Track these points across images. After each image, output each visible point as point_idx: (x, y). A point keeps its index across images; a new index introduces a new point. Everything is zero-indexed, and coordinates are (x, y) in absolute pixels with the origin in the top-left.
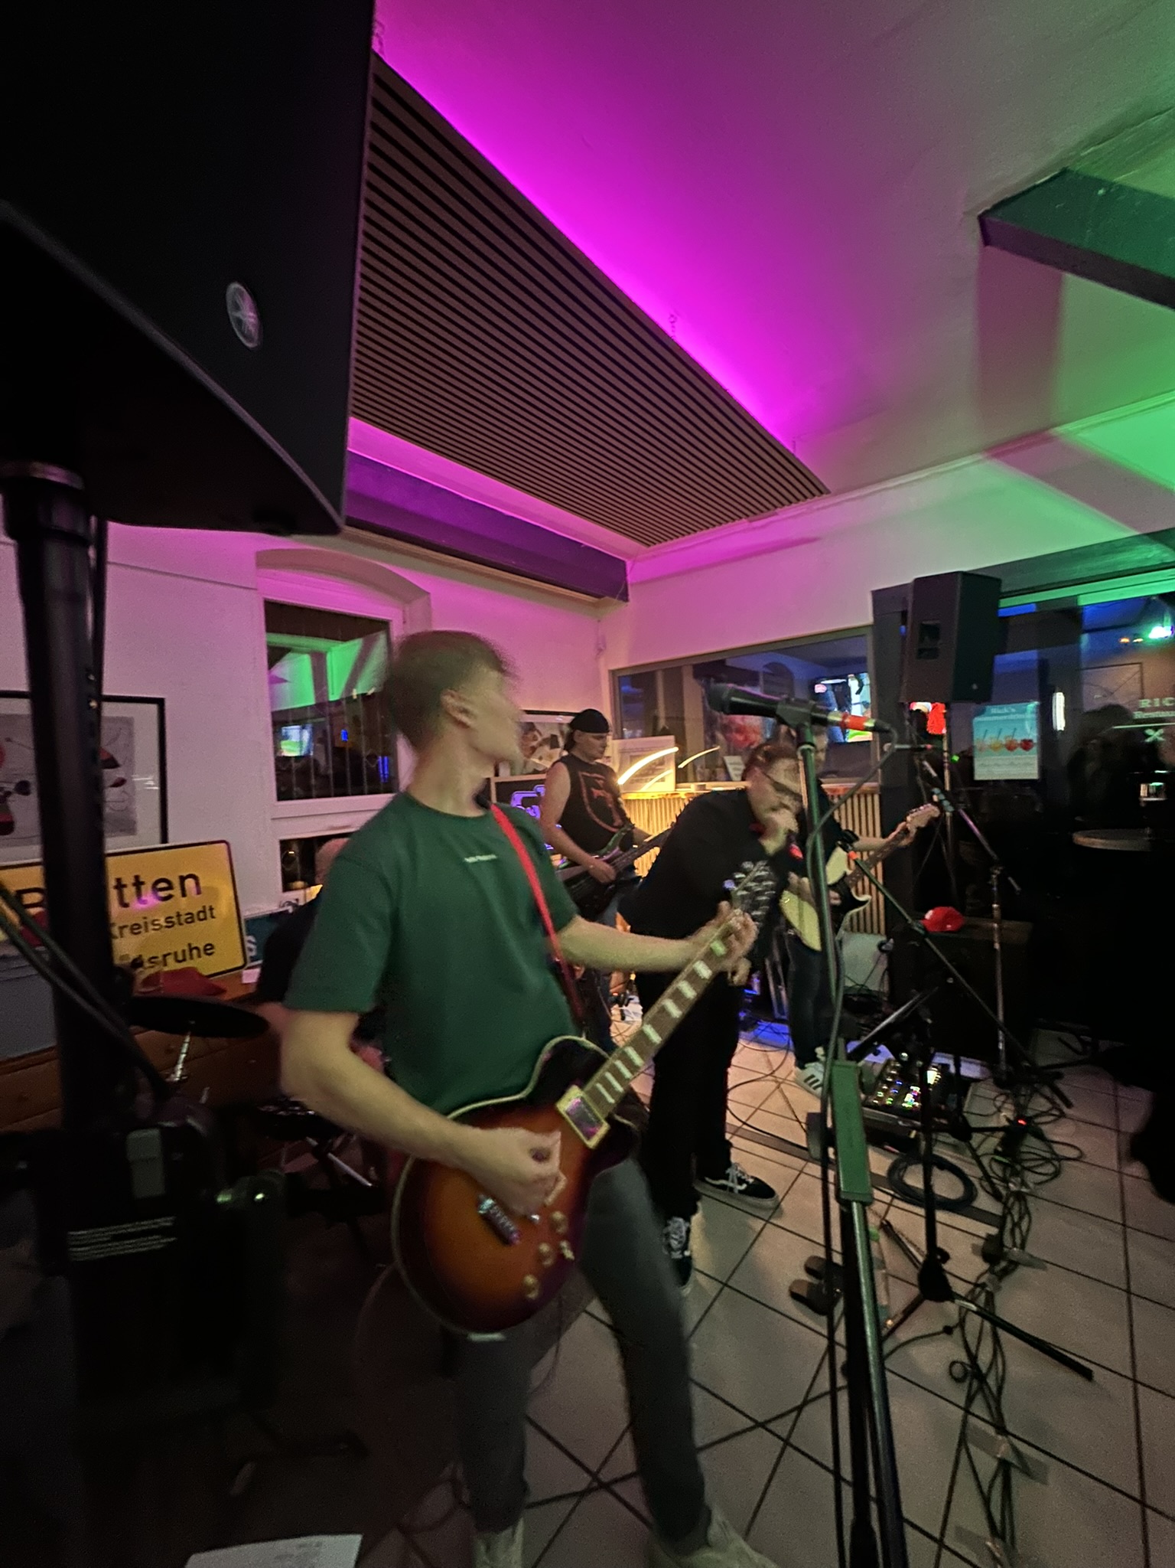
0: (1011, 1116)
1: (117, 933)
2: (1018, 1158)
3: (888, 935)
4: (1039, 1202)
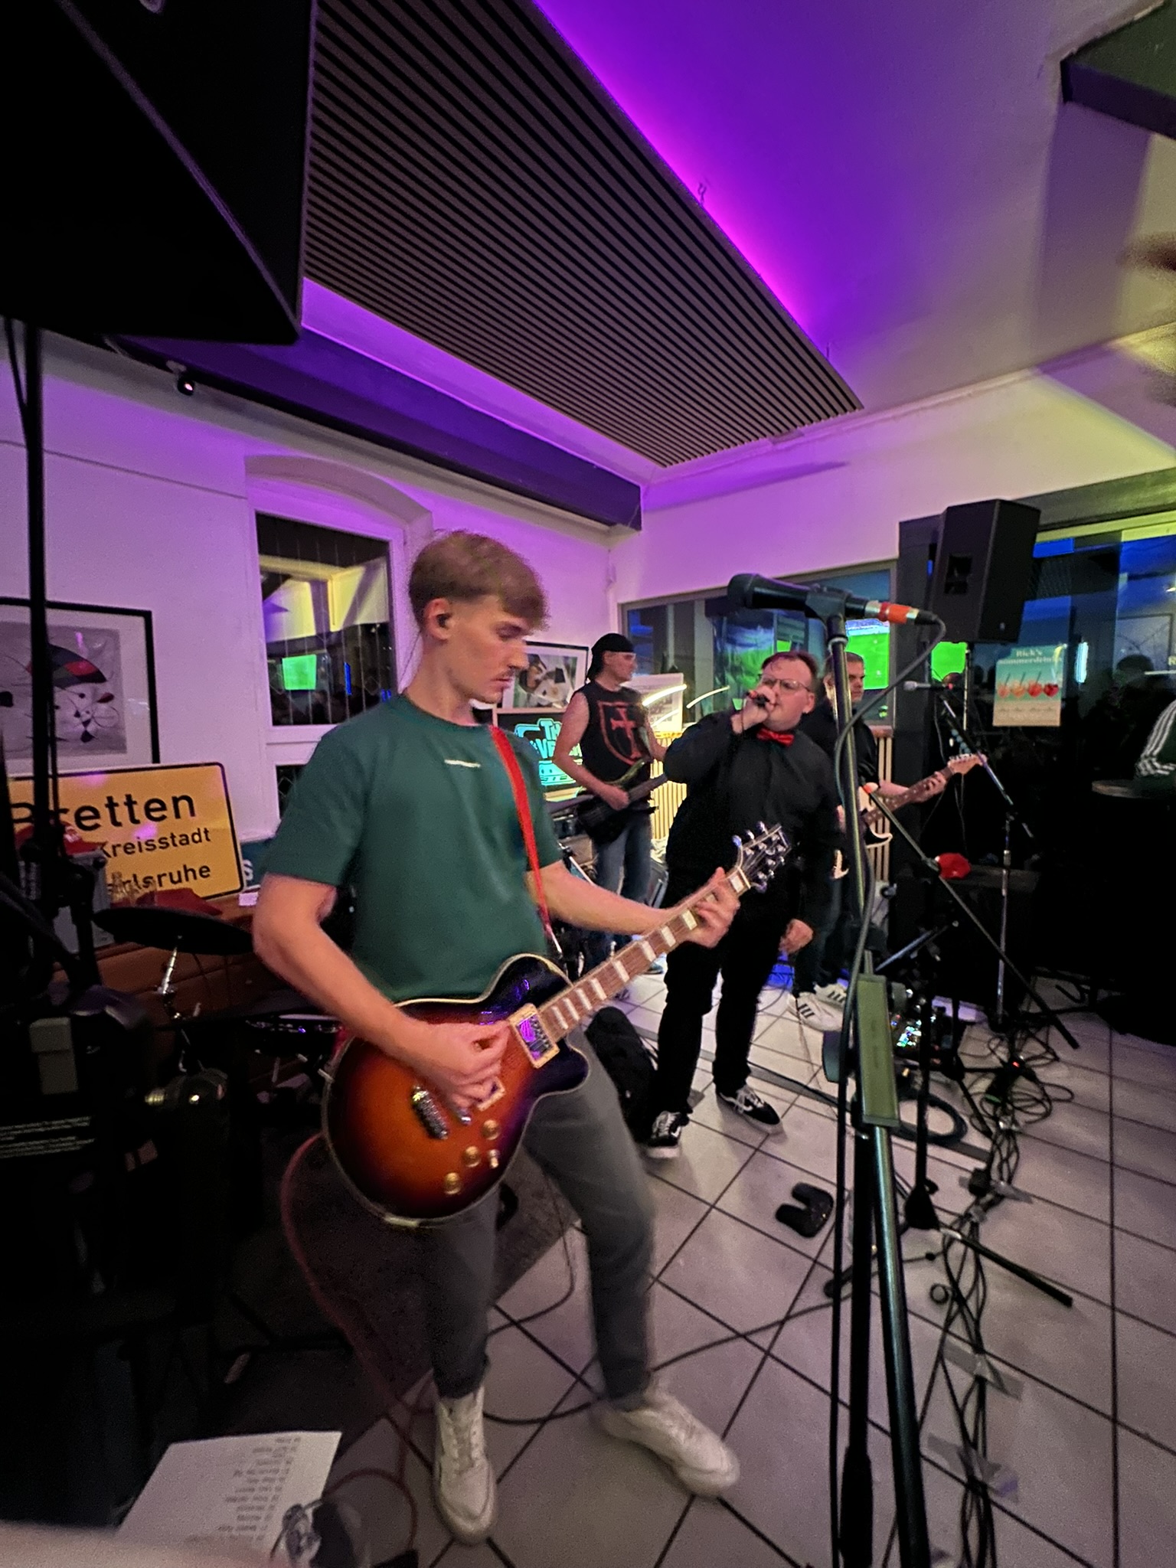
0: (1005, 1058)
1: (111, 853)
2: (1009, 1098)
3: (892, 881)
4: (1027, 1140)
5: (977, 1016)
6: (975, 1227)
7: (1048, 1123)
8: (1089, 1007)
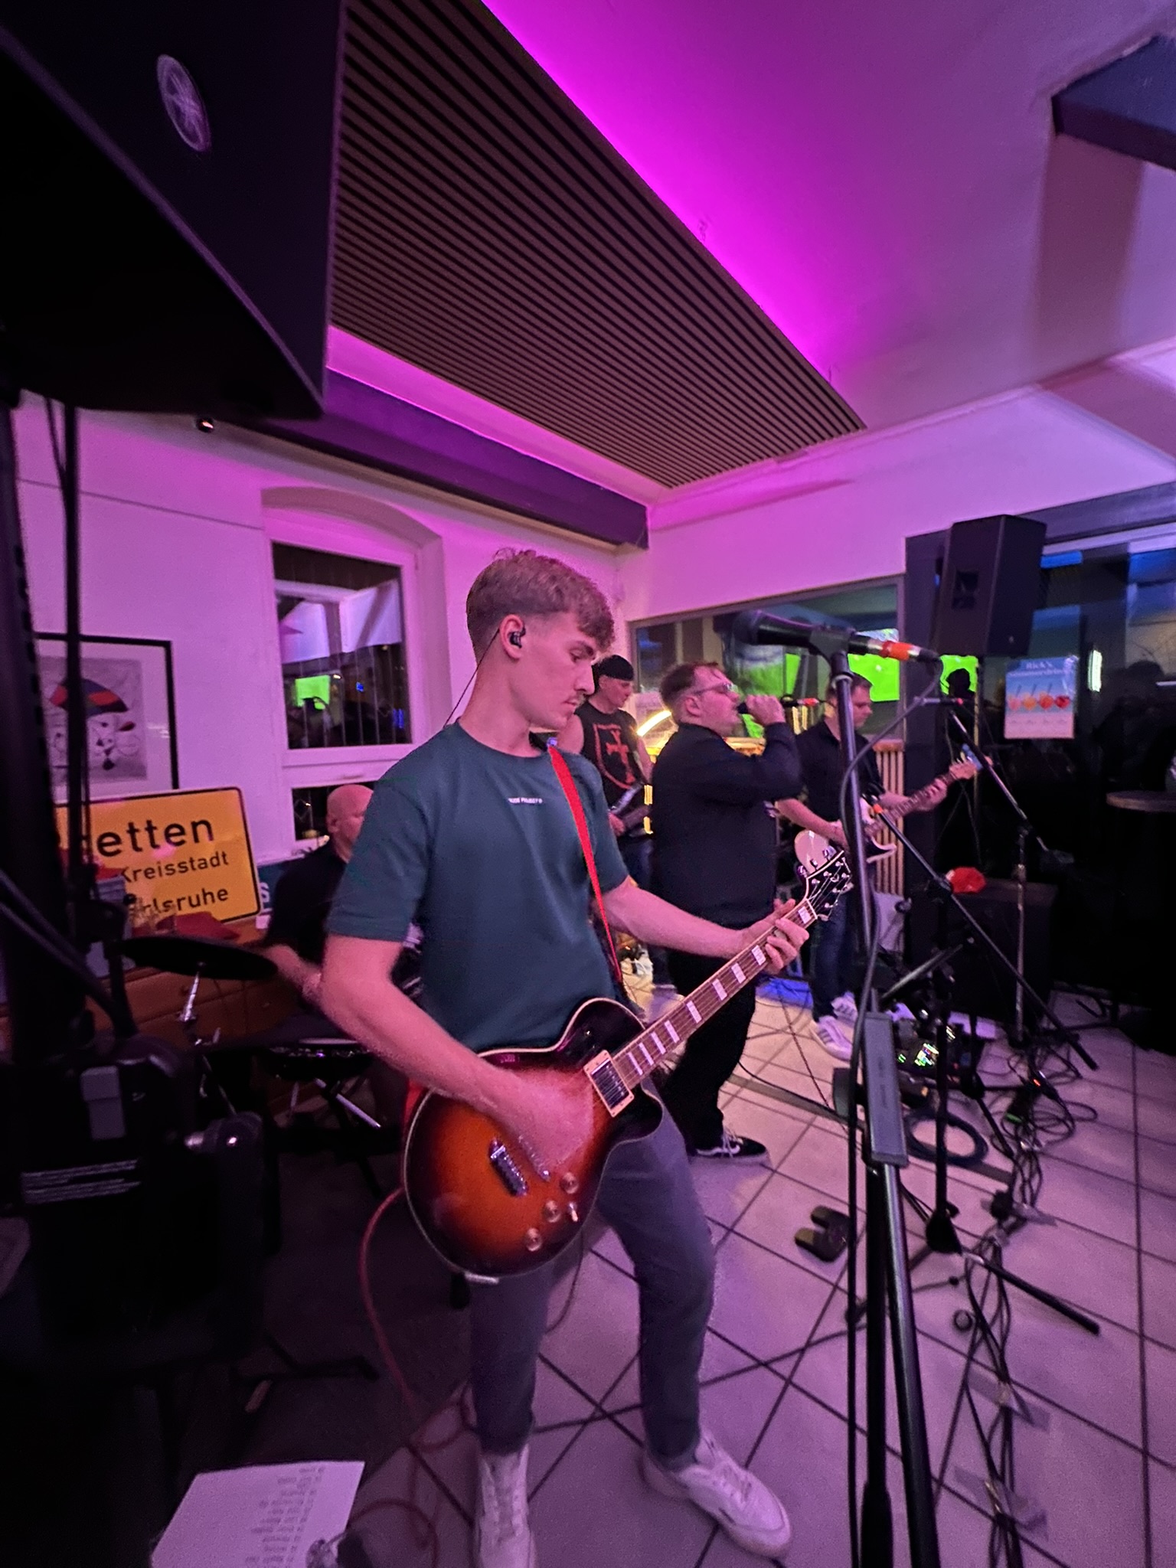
0: (1025, 1075)
1: (131, 877)
2: (1030, 1117)
3: (906, 895)
4: (1052, 1162)
5: (997, 1033)
6: (997, 1252)
7: (1072, 1143)
8: (1109, 1023)
